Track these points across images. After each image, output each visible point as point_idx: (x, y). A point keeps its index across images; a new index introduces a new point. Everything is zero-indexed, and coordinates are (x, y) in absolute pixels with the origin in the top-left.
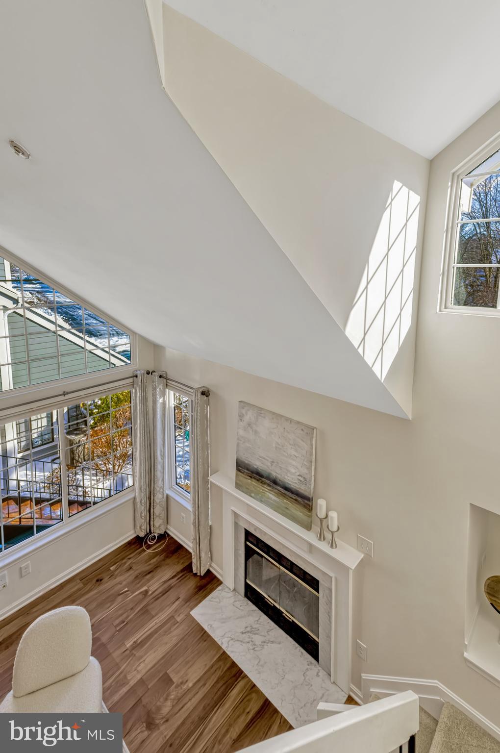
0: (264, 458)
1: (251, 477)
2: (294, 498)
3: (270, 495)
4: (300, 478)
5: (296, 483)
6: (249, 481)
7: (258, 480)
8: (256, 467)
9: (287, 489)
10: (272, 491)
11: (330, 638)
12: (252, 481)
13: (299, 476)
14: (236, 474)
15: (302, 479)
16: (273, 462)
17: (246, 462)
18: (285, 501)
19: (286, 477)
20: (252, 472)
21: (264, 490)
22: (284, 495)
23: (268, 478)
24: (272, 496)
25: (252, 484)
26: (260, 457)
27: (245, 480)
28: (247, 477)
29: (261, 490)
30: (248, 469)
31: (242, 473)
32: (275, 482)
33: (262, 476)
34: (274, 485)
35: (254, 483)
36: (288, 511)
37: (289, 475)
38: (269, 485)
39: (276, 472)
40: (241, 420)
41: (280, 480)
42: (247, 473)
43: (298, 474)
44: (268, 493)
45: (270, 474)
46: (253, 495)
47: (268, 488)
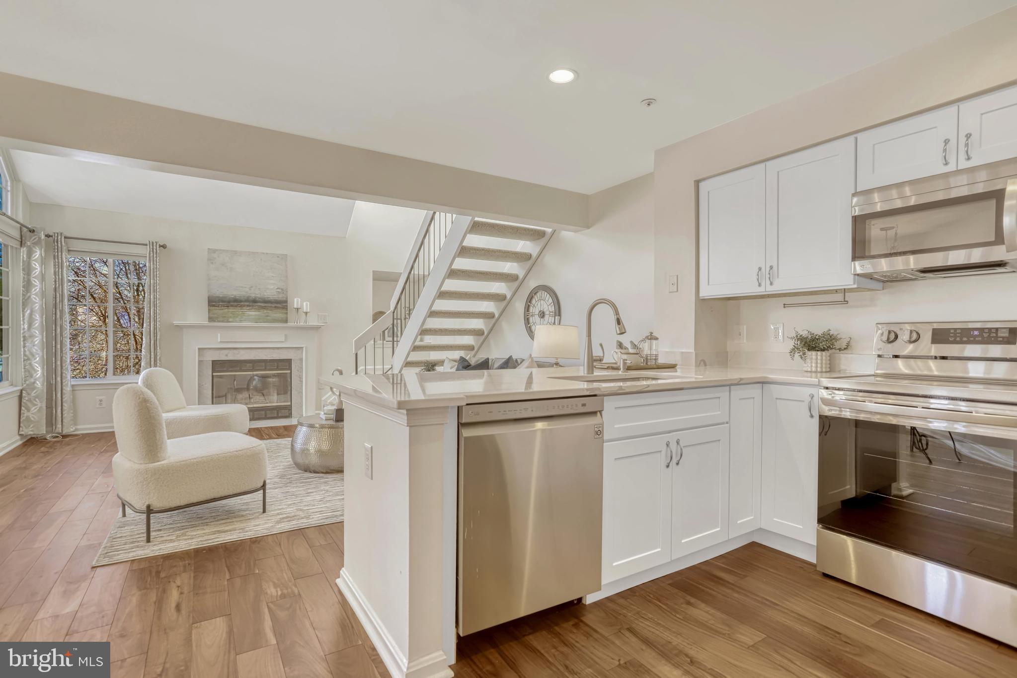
0: (242, 287)
1: (228, 307)
2: (273, 306)
3: (250, 313)
4: (278, 290)
5: (274, 295)
6: (226, 310)
7: (236, 306)
8: (233, 296)
9: (265, 302)
10: (252, 309)
11: (302, 393)
12: (230, 309)
13: (277, 289)
14: (209, 310)
15: (280, 290)
16: (252, 287)
17: (221, 296)
18: (266, 311)
19: (266, 294)
20: (229, 302)
21: (242, 312)
22: (264, 308)
23: (247, 301)
24: (253, 313)
25: (229, 311)
26: (237, 287)
27: (222, 311)
28: (223, 308)
29: (241, 313)
30: (223, 301)
31: (216, 306)
32: (255, 301)
33: (241, 301)
34: (254, 304)
35: (231, 310)
36: (269, 318)
37: (267, 291)
38: (248, 306)
39: (255, 293)
40: (212, 263)
41: (259, 298)
42: (221, 305)
43: (276, 288)
44: (248, 312)
45: (248, 297)
46: (231, 320)
47: (248, 308)
